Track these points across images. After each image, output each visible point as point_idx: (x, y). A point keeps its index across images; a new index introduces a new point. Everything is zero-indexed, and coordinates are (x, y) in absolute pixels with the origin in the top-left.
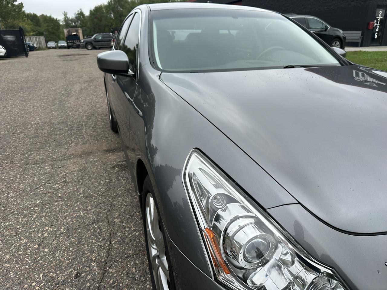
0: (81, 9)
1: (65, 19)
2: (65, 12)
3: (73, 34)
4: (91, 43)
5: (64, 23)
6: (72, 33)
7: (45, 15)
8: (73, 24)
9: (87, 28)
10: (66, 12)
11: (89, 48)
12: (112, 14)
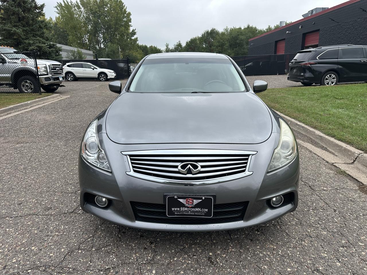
0: (179, 41)
1: (167, 49)
2: (167, 44)
7: (153, 46)
12: (204, 44)
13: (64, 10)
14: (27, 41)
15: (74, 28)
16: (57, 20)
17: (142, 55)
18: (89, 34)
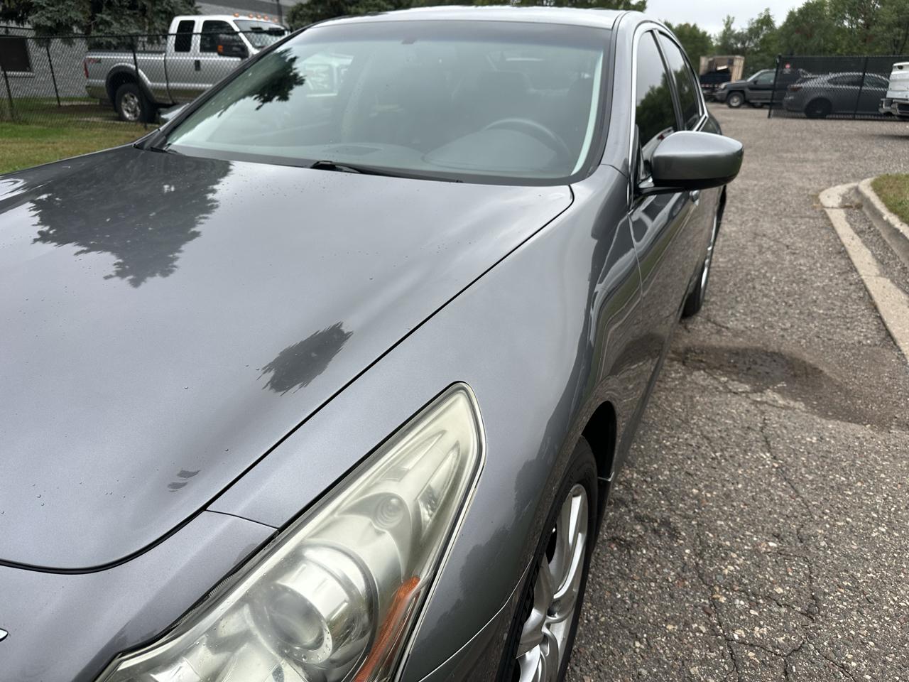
0: (767, 10)
1: (725, 33)
2: (729, 17)
3: (719, 68)
4: (743, 92)
5: (719, 44)
6: (717, 66)
7: (692, 25)
8: (739, 45)
9: (768, 55)
10: (731, 16)
11: (734, 105)
12: (845, 18)
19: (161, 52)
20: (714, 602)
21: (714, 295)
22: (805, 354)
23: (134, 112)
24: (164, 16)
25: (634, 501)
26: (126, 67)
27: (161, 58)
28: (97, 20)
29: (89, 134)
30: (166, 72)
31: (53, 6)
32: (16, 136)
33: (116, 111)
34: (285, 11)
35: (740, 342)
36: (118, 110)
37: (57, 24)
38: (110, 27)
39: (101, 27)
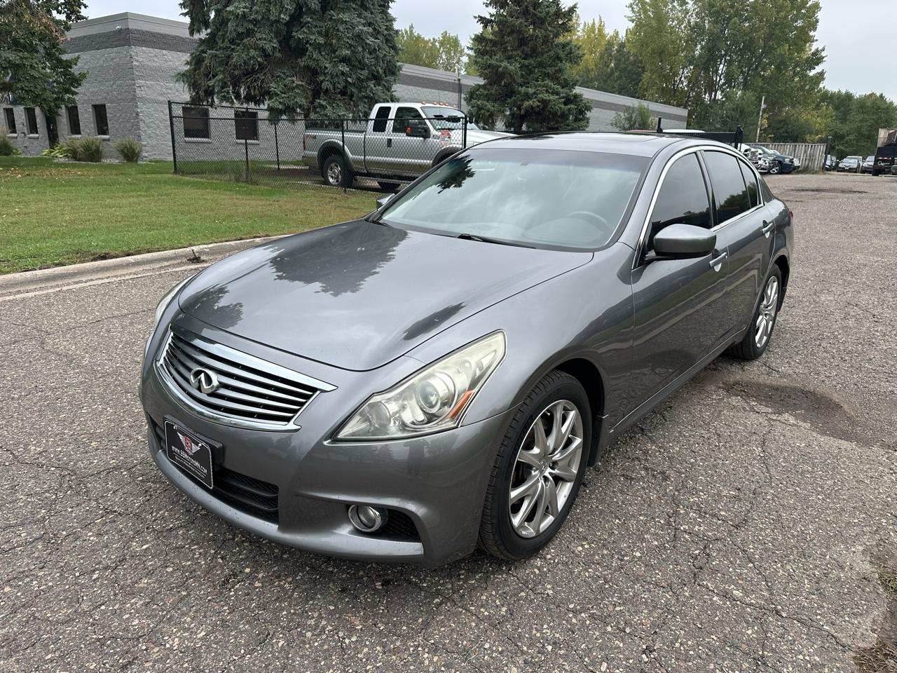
7: (878, 95)
13: (646, 12)
14: (523, 89)
15: (661, 53)
16: (630, 36)
17: (829, 120)
18: (692, 67)
19: (362, 132)
20: (676, 512)
21: (779, 347)
22: (835, 395)
23: (337, 178)
24: (366, 100)
25: (646, 460)
26: (335, 142)
27: (361, 136)
28: (316, 104)
29: (303, 195)
30: (365, 147)
31: (285, 93)
32: (251, 194)
33: (323, 177)
34: (465, 90)
35: (784, 382)
36: (325, 176)
37: (286, 107)
38: (324, 110)
39: (318, 110)
